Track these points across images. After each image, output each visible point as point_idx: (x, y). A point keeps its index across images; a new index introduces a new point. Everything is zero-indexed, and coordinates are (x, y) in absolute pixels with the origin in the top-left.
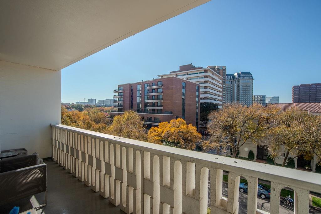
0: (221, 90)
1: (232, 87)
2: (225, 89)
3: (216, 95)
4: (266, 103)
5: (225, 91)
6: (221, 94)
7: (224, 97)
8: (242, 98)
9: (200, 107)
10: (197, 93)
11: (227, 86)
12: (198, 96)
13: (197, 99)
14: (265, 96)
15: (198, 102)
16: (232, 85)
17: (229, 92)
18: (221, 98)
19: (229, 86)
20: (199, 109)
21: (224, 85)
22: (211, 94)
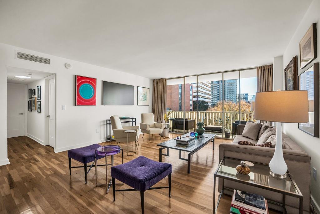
0: (210, 89)
1: (218, 87)
2: (212, 88)
3: (205, 93)
4: (248, 101)
5: (212, 90)
6: (210, 93)
7: (212, 95)
8: (227, 97)
9: (194, 105)
10: (191, 93)
11: (214, 86)
12: (192, 95)
13: (191, 98)
14: (247, 94)
15: (191, 100)
16: (218, 85)
17: (216, 91)
18: (210, 97)
19: (216, 86)
20: (193, 106)
21: (212, 85)
22: (201, 93)
